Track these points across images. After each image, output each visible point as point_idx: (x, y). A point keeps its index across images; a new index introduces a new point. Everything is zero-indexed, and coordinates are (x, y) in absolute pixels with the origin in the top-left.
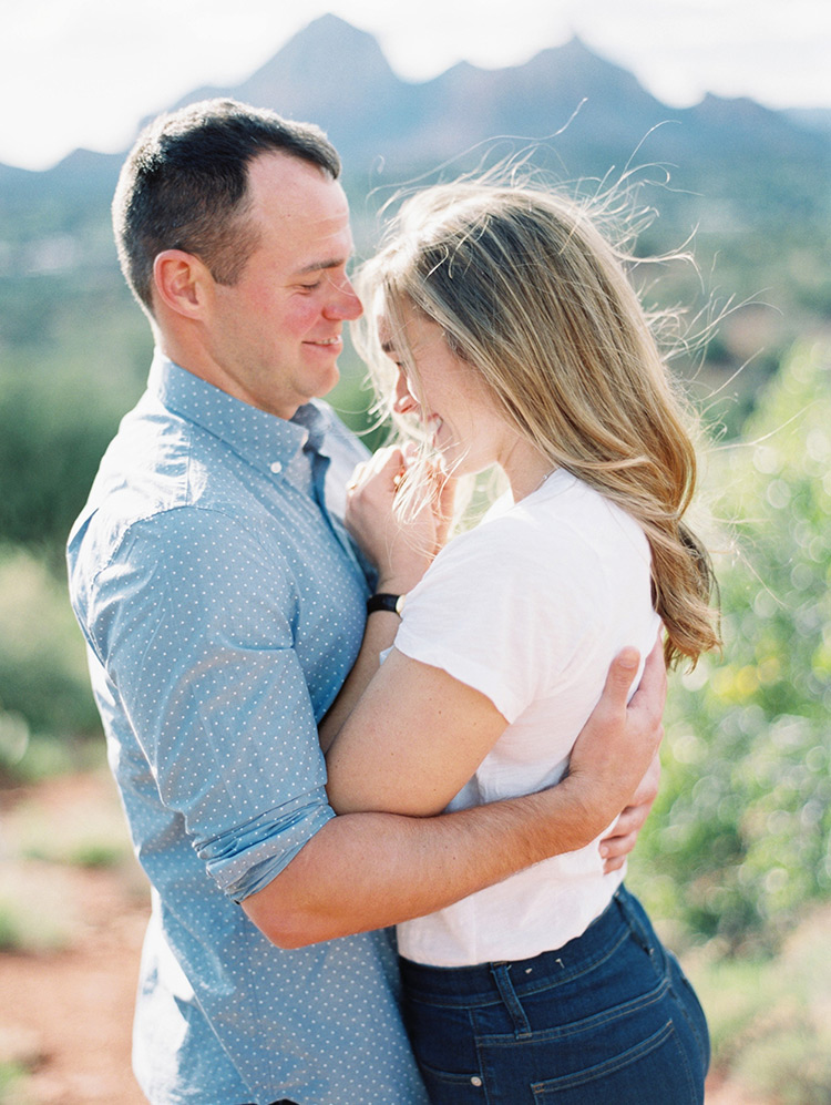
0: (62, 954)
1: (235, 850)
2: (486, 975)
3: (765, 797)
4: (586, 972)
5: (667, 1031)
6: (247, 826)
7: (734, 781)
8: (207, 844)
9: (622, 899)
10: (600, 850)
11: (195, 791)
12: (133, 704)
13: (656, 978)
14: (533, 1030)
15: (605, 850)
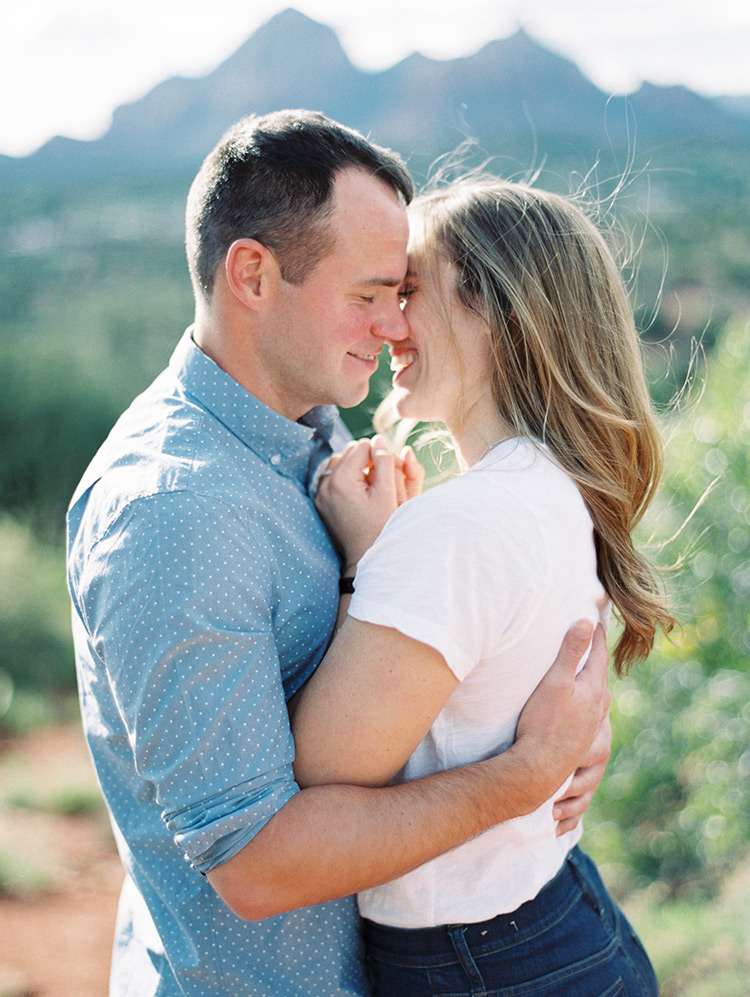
0: (47, 897)
1: (204, 821)
2: (443, 937)
3: (704, 748)
4: (539, 934)
5: (616, 989)
6: (215, 799)
7: (675, 732)
8: (177, 814)
9: (575, 861)
10: (553, 811)
11: (170, 761)
12: (118, 674)
13: (607, 937)
14: (487, 990)
15: (559, 812)
